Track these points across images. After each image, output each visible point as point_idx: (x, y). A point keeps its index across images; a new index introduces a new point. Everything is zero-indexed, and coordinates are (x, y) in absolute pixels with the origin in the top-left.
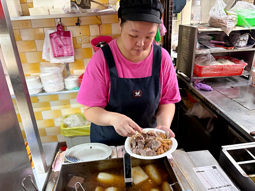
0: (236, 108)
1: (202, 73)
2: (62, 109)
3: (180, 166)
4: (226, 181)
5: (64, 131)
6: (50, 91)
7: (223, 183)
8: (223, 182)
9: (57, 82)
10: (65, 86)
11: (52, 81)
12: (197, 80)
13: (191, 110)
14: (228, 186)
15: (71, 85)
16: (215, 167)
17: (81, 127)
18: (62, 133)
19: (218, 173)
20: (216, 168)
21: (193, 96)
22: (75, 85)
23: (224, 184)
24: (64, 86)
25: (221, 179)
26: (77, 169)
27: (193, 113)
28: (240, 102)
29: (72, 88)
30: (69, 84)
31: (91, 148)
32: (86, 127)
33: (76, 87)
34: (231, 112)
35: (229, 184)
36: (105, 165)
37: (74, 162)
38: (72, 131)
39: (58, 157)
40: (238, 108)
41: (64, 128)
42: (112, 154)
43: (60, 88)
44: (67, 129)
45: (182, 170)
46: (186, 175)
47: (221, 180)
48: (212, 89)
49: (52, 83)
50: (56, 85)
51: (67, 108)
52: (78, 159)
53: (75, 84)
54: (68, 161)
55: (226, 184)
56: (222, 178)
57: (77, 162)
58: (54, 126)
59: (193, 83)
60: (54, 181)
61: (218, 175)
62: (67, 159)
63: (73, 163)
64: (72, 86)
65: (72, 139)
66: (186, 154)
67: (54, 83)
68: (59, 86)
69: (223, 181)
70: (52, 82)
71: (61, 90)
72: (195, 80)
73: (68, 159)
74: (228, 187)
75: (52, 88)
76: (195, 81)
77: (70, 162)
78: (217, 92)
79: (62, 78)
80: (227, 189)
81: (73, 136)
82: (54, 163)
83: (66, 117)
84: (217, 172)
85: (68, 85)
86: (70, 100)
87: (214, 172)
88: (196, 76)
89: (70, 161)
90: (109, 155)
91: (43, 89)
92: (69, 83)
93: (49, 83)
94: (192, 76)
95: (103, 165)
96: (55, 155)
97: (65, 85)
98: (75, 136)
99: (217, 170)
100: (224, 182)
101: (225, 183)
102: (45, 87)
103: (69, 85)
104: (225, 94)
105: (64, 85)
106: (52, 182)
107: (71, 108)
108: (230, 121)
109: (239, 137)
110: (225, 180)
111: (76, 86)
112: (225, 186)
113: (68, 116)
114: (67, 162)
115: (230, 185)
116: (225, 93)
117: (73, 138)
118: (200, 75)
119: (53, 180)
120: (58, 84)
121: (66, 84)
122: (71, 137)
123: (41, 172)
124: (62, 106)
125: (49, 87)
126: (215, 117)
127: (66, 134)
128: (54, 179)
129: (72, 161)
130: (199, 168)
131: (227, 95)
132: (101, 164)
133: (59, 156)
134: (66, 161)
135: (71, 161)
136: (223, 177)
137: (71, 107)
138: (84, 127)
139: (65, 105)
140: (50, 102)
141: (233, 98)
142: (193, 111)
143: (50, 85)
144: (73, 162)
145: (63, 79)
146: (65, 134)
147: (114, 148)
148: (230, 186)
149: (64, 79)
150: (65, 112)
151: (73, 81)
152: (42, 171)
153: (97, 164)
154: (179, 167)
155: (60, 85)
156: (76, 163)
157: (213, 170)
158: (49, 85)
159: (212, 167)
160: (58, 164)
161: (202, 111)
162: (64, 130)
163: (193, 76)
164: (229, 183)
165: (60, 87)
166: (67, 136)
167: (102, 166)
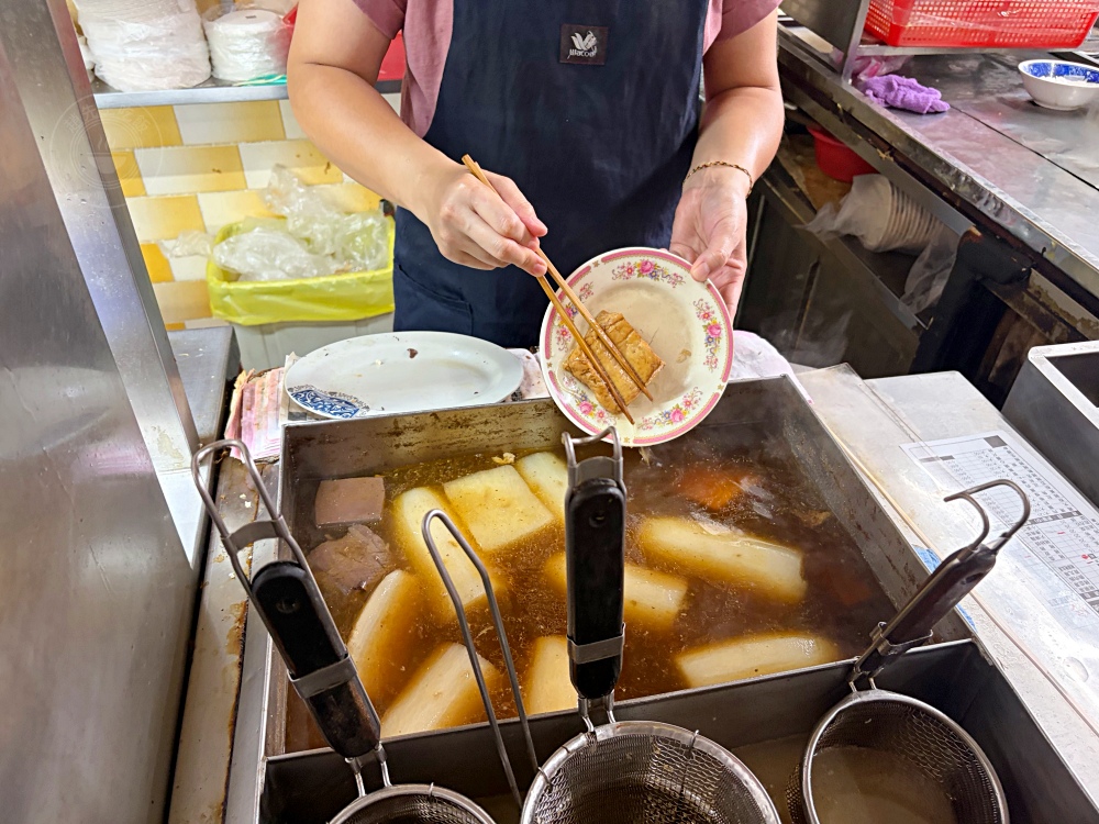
0: (1064, 193)
1: (909, 25)
2: (202, 192)
3: (844, 438)
4: (1057, 496)
5: (227, 299)
6: (136, 83)
7: (1042, 503)
8: (1042, 499)
9: (172, 34)
10: (213, 68)
11: (144, 26)
12: (874, 61)
13: (838, 209)
14: (1065, 516)
15: (246, 56)
16: (996, 442)
17: (311, 282)
18: (216, 308)
19: (1014, 465)
20: (1003, 444)
21: (855, 142)
22: (267, 57)
23: (1051, 507)
24: (207, 63)
25: (1033, 487)
26: (359, 449)
27: (847, 224)
28: (1076, 166)
29: (254, 76)
30: (236, 53)
31: (413, 354)
32: (334, 279)
33: (273, 73)
34: (1047, 209)
35: (1070, 509)
36: (496, 433)
37: (341, 414)
38: (266, 298)
39: (247, 395)
40: (1071, 195)
41: (225, 285)
42: (522, 384)
43: (186, 74)
44: (244, 290)
45: (859, 454)
46: (878, 474)
47: (1033, 490)
48: (946, 106)
49: (145, 41)
50: (164, 50)
51: (230, 190)
52: (356, 404)
53: (268, 53)
54: (311, 409)
55: (1059, 508)
56: (1036, 485)
57: (358, 416)
58: (172, 279)
59: (855, 76)
60: (248, 505)
61: (1015, 474)
62: (304, 400)
63: (339, 418)
64: (251, 67)
65: (268, 338)
66: (863, 388)
67: (157, 39)
68: (185, 61)
69: (1042, 496)
70: (143, 37)
71: (196, 83)
72: (867, 59)
73: (309, 401)
74: (1068, 520)
75: (144, 66)
76: (863, 68)
77: (318, 418)
78: (973, 122)
79: (195, 15)
80: (1063, 528)
81: (270, 324)
82: (234, 423)
83: (228, 233)
84: (1010, 460)
85: (231, 56)
86: (242, 146)
87: (999, 459)
88: (876, 43)
89: (319, 412)
90: (513, 389)
91: (97, 74)
92: (236, 48)
93: (127, 40)
94: (859, 41)
95: (487, 429)
96: (229, 387)
97: (210, 59)
98: (282, 325)
99: (1009, 452)
100: (1046, 499)
101: (1050, 502)
102: (104, 63)
103: (238, 58)
104: (1008, 129)
105: (207, 57)
106: (239, 507)
107: (247, 188)
108: (1044, 250)
109: (1083, 319)
110: (1049, 493)
111: (272, 65)
112: (1055, 518)
113: (238, 229)
114: (305, 415)
115: (1075, 514)
116: (1010, 126)
117: (271, 332)
118: (892, 37)
119: (243, 501)
120: (177, 50)
121: (220, 53)
122: (264, 329)
123: (173, 461)
124: (201, 176)
125: (128, 62)
126: (968, 233)
127: (239, 315)
128: (243, 496)
129: (330, 409)
130: (930, 443)
131: (1019, 135)
132: (481, 428)
133: (252, 392)
134: (293, 410)
135: (323, 409)
136: (1039, 479)
137: (250, 185)
138: (322, 280)
139: (217, 174)
140: (136, 151)
141: (1049, 152)
142: (847, 212)
143: (132, 53)
144: (335, 414)
145: (199, 26)
146: (230, 314)
147: (528, 357)
148: (1078, 519)
149: (207, 24)
150: (218, 209)
151: (256, 36)
152: (181, 457)
153: (458, 424)
154: (842, 440)
155: (186, 54)
156: (354, 418)
157: (990, 451)
158: (129, 49)
159: (986, 439)
160: (254, 428)
161: (892, 213)
162: (228, 293)
163: (862, 42)
164: (1070, 506)
165: (187, 69)
166: (240, 320)
167: (482, 436)
